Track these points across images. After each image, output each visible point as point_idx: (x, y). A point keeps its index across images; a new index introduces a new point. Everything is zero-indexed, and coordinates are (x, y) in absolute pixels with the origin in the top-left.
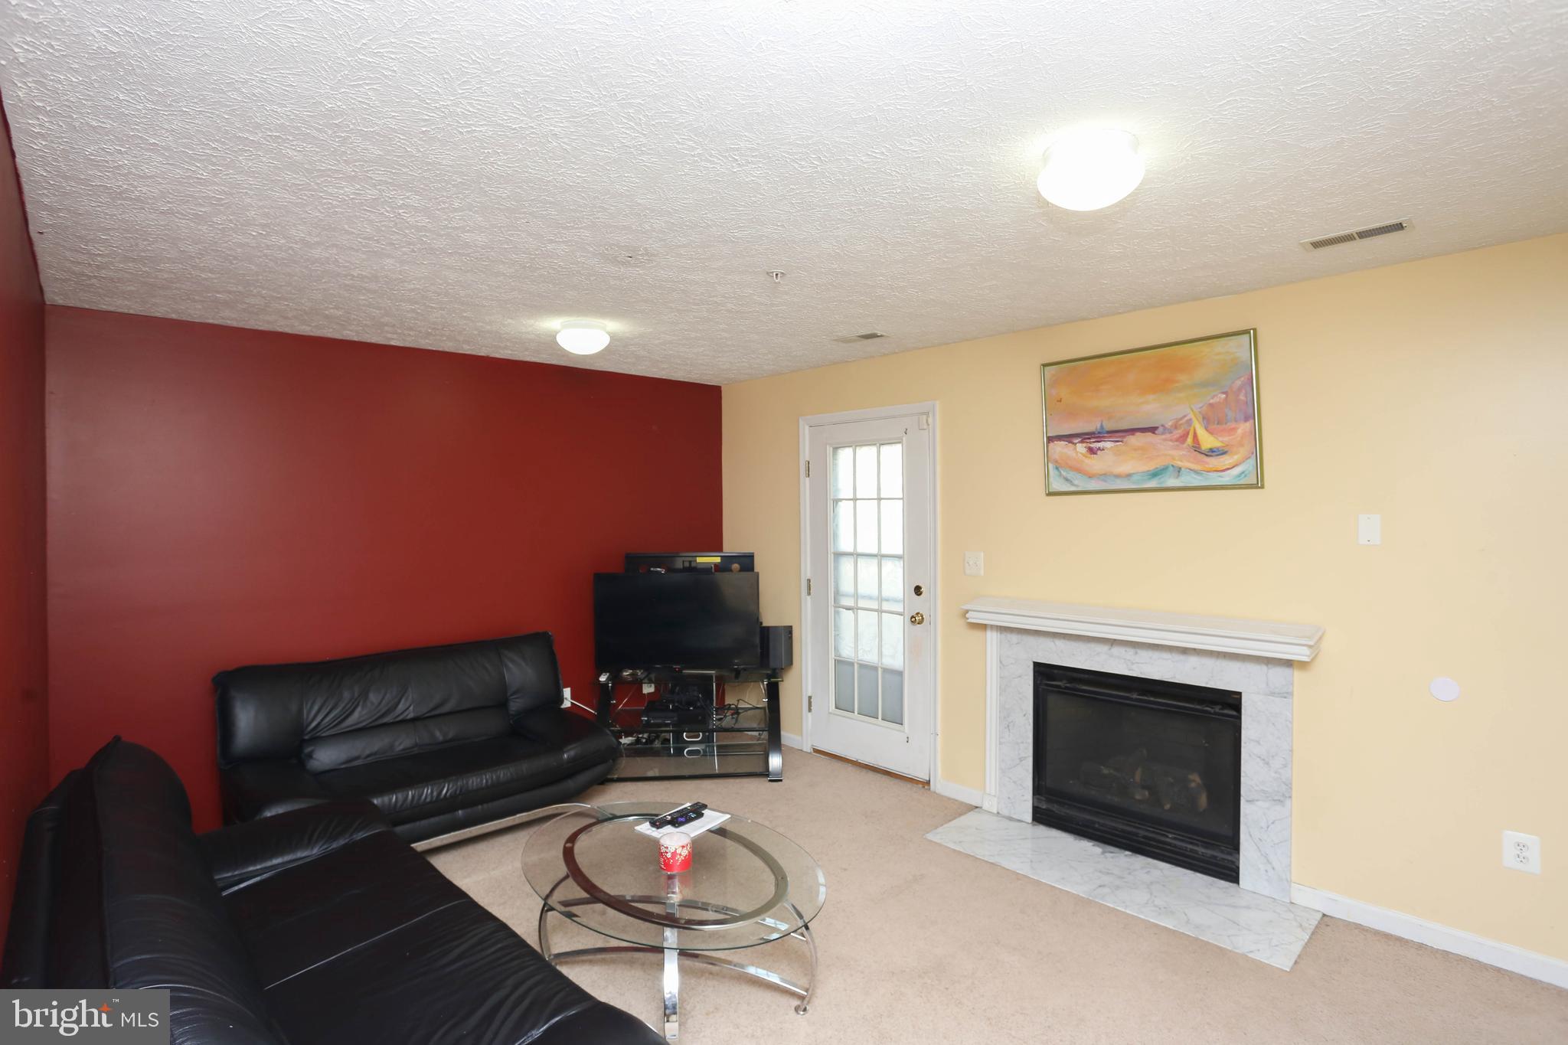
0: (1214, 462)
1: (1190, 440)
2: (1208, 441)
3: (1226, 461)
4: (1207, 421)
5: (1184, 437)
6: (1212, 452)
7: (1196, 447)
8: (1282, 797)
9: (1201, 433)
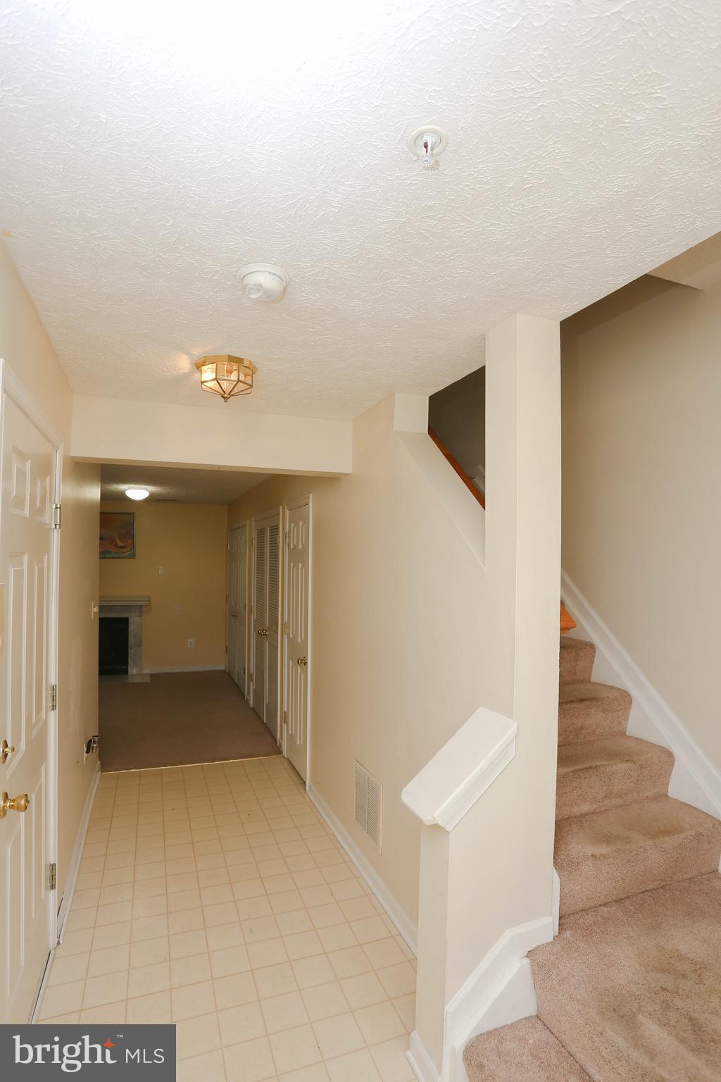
0: (121, 550)
1: (114, 543)
2: (120, 544)
3: (125, 550)
4: (119, 538)
5: (113, 542)
6: (121, 547)
7: (116, 546)
8: (140, 645)
9: (118, 541)
